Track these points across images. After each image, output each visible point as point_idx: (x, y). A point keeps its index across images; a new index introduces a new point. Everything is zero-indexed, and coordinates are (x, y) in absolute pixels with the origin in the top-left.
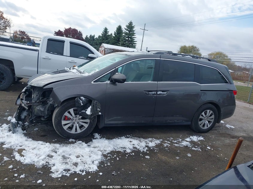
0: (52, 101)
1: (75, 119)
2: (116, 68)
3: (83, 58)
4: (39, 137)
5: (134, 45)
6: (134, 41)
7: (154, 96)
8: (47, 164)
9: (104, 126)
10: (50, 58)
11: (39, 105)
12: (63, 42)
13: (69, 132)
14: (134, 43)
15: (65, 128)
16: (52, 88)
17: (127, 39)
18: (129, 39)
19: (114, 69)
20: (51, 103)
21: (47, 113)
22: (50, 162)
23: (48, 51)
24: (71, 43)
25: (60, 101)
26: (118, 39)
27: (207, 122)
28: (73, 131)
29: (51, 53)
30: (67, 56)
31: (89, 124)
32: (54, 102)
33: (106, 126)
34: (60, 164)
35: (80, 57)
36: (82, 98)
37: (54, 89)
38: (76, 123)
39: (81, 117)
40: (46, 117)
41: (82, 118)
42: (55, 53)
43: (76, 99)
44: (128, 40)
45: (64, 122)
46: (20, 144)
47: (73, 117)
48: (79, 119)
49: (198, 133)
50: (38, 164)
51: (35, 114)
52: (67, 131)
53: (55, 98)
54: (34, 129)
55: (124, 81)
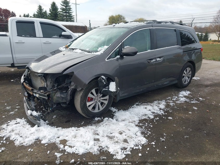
0: (74, 85)
1: (96, 98)
2: (122, 42)
3: (57, 37)
4: (65, 123)
5: (72, 19)
6: (72, 15)
7: (154, 64)
8: (101, 148)
9: (120, 99)
10: (23, 42)
11: (57, 92)
12: (33, 23)
13: (93, 111)
14: (73, 17)
15: (90, 108)
16: (73, 72)
17: (65, 14)
18: (67, 14)
19: (121, 43)
20: (73, 87)
21: (69, 99)
22: (102, 145)
23: (19, 35)
24: (41, 23)
25: (85, 84)
26: (54, 16)
27: (187, 78)
28: (96, 111)
29: (23, 36)
30: (40, 37)
31: (108, 100)
32: (76, 86)
33: (121, 99)
34: (113, 145)
35: (53, 37)
36: (103, 77)
37: (75, 73)
38: (98, 101)
39: (102, 95)
40: (68, 103)
41: (102, 97)
42: (27, 36)
43: (98, 79)
44: (66, 16)
45: (88, 104)
46: (57, 136)
47: (95, 97)
48: (100, 98)
49: (182, 88)
50: (93, 150)
51: (54, 102)
52: (92, 111)
53: (78, 81)
54: (53, 117)
55: (135, 53)
